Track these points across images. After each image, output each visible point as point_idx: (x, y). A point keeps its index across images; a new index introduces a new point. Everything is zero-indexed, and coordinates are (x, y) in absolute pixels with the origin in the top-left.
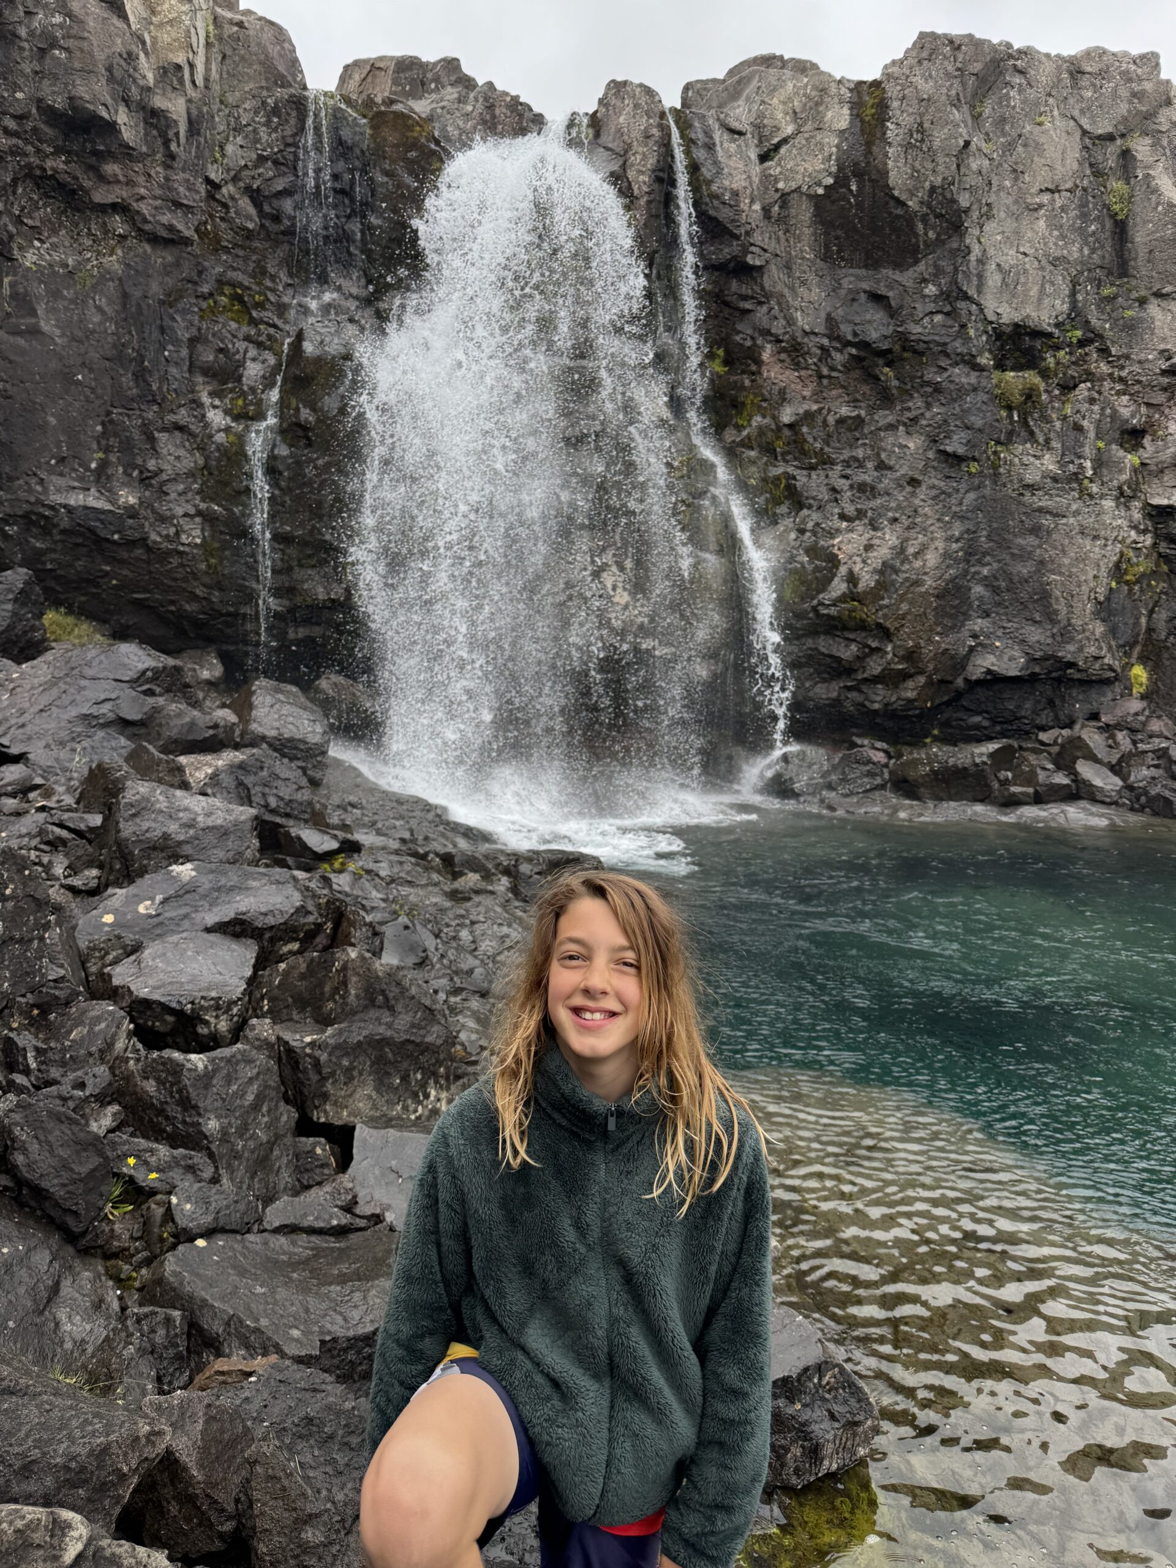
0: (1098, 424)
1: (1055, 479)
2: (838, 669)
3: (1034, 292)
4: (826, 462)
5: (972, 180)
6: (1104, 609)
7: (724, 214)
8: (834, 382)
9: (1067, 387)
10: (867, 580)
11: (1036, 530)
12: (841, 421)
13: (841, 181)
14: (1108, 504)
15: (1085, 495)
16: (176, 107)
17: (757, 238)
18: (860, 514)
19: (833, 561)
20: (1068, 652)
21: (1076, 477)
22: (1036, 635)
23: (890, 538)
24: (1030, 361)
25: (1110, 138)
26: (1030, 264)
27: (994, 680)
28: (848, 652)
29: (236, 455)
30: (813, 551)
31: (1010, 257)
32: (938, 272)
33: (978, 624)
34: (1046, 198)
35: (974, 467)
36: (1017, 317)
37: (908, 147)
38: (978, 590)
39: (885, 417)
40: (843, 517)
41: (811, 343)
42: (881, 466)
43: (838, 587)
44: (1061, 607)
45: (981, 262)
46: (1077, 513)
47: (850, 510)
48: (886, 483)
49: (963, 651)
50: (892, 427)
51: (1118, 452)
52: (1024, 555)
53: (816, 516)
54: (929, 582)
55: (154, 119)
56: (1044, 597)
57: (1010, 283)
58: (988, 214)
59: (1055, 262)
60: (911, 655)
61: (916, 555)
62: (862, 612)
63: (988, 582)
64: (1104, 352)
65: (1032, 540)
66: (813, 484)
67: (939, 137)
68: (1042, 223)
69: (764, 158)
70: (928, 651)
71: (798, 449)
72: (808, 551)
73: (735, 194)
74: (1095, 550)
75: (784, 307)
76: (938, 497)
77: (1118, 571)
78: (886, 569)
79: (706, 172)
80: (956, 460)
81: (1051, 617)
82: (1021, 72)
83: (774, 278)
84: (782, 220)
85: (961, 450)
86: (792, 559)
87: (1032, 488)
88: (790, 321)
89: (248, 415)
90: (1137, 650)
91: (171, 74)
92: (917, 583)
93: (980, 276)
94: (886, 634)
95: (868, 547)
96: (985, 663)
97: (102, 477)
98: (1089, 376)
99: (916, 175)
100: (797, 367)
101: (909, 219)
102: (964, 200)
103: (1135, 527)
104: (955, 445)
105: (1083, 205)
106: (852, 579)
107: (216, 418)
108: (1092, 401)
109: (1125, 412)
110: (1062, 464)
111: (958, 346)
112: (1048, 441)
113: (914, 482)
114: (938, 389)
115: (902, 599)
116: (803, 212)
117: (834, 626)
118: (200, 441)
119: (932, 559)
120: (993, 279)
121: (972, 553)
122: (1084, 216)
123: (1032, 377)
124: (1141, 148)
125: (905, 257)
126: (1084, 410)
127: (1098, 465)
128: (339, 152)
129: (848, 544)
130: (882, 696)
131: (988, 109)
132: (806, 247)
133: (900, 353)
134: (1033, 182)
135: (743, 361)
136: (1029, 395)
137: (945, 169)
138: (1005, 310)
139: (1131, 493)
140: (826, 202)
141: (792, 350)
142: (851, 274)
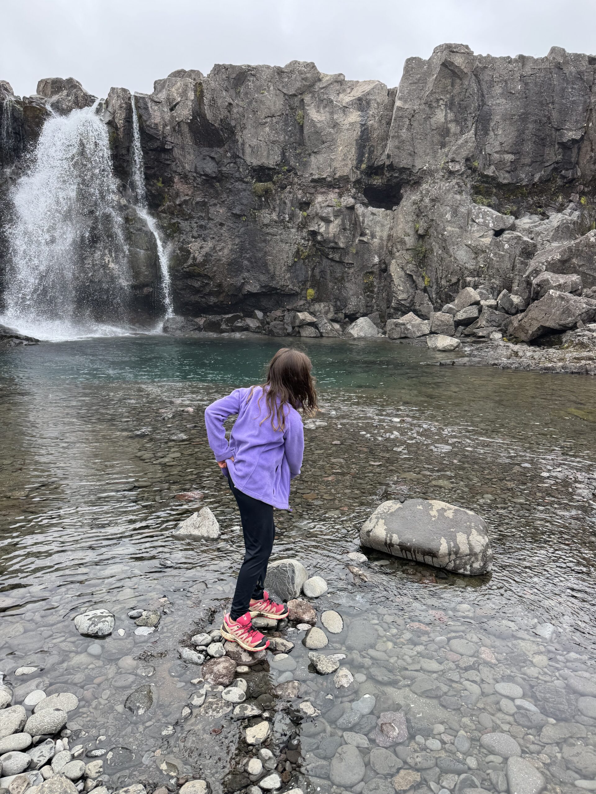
0: (292, 201)
1: (276, 222)
2: (197, 291)
3: (265, 154)
4: (191, 217)
5: (235, 116)
6: (291, 268)
7: (152, 132)
8: (199, 189)
9: (283, 188)
10: (200, 259)
11: (265, 241)
12: (197, 203)
13: (194, 118)
14: (293, 230)
15: (286, 228)
17: (169, 139)
18: (199, 236)
19: (189, 252)
20: (273, 284)
21: (283, 221)
22: (263, 278)
23: (210, 244)
24: (269, 179)
25: (295, 95)
26: (263, 145)
27: (250, 295)
28: (197, 284)
30: (181, 249)
31: (254, 142)
32: (230, 148)
33: (246, 274)
34: (268, 120)
35: (244, 219)
36: (259, 163)
37: (210, 106)
38: (246, 262)
39: (213, 201)
40: (193, 237)
41: (190, 174)
42: (210, 219)
43: (190, 261)
44: (271, 268)
45: (243, 144)
46: (281, 234)
47: (195, 234)
48: (211, 225)
49: (239, 284)
50: (215, 205)
51: (298, 211)
52: (260, 250)
53: (184, 237)
54: (224, 260)
56: (266, 265)
57: (255, 150)
58: (244, 128)
59: (274, 142)
60: (220, 285)
61: (220, 250)
62: (197, 270)
63: (249, 260)
64: (296, 174)
65: (263, 244)
66: (184, 225)
67: (219, 102)
68: (267, 129)
69: (172, 110)
70: (225, 284)
71: (182, 214)
72: (179, 249)
73: (156, 124)
74: (286, 247)
75: (181, 163)
76: (230, 229)
78: (207, 255)
79: (144, 118)
80: (237, 216)
81: (268, 271)
82: (254, 75)
83: (177, 152)
84: (180, 132)
85: (238, 213)
86: (174, 251)
87: (267, 225)
88: (184, 168)
90: (309, 284)
92: (219, 260)
93: (243, 149)
94: (209, 278)
95: (201, 248)
96: (248, 288)
98: (291, 184)
99: (214, 115)
100: (187, 184)
101: (216, 129)
102: (233, 123)
103: (304, 239)
104: (237, 211)
105: (286, 120)
106: (194, 259)
108: (290, 192)
109: (299, 196)
110: (279, 216)
111: (237, 175)
112: (274, 208)
113: (222, 225)
114: (231, 191)
115: (214, 265)
116: (185, 129)
117: (190, 275)
119: (226, 251)
120: (248, 150)
121: (242, 249)
122: (286, 125)
123: (269, 185)
124: (307, 98)
125: (220, 143)
126: (287, 196)
127: (292, 216)
128: (15, 119)
129: (194, 246)
130: (213, 300)
131: (242, 89)
132: (188, 140)
133: (221, 177)
134: (262, 114)
135: (168, 182)
136: (267, 191)
137: (224, 113)
138: (254, 161)
139: (302, 226)
140: (192, 125)
141: (185, 177)
142: (205, 151)
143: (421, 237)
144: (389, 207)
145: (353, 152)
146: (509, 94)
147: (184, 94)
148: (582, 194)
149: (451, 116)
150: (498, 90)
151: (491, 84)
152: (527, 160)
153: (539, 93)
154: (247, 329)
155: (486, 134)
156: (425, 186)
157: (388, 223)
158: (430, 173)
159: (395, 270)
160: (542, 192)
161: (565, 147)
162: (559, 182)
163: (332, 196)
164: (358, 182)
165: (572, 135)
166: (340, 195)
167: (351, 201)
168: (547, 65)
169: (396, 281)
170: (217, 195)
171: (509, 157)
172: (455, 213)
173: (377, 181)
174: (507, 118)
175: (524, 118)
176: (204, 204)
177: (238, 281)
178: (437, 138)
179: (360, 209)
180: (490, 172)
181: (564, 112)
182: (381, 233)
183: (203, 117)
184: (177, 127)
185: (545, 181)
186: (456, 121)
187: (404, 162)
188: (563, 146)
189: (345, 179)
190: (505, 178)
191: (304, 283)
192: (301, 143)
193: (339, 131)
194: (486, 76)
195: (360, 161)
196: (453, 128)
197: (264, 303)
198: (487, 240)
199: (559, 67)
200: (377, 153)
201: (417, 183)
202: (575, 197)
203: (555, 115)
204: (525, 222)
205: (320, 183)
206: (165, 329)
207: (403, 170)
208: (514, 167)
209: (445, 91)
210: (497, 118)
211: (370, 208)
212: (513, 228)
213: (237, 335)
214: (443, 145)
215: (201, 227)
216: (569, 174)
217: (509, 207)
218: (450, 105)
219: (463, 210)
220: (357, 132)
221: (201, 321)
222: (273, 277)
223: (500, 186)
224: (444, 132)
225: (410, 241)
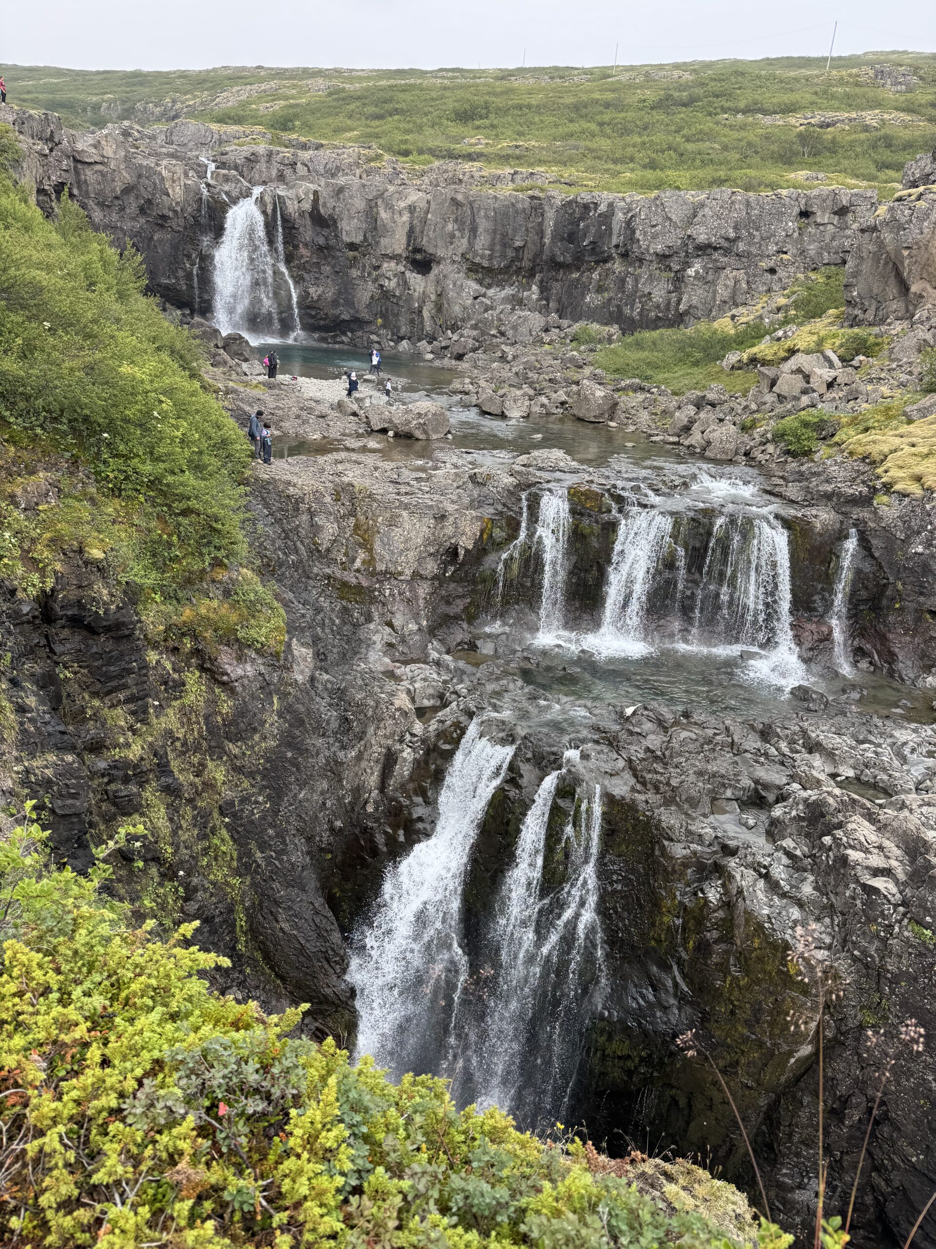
0: (369, 265)
1: (360, 277)
2: (313, 317)
3: (354, 235)
4: (310, 272)
5: (337, 213)
6: (368, 306)
7: (288, 217)
8: (314, 254)
9: (365, 256)
10: (315, 298)
11: (353, 288)
12: (314, 263)
13: (313, 210)
14: (370, 283)
15: (366, 281)
16: (178, 209)
17: (297, 221)
18: (316, 284)
19: (308, 294)
20: (358, 315)
21: (364, 277)
23: (321, 289)
24: (356, 249)
25: (372, 200)
26: (353, 230)
27: (344, 321)
28: (313, 313)
29: (191, 273)
31: (348, 228)
32: (334, 231)
33: (342, 308)
34: (356, 215)
35: (341, 274)
36: (351, 241)
37: (322, 205)
38: (342, 301)
39: (323, 262)
40: (312, 284)
41: (309, 244)
42: (321, 273)
43: (310, 299)
44: (357, 306)
45: (341, 229)
46: (363, 285)
47: (314, 283)
48: (322, 277)
49: (338, 314)
50: (324, 264)
51: (372, 271)
52: (350, 294)
53: (306, 284)
54: (330, 299)
55: (175, 212)
56: (353, 303)
57: (348, 233)
58: (342, 220)
59: (359, 228)
60: (326, 314)
61: (327, 293)
62: (316, 305)
63: (344, 299)
64: (372, 248)
65: (352, 291)
66: (306, 276)
68: (356, 220)
69: (299, 202)
70: (329, 313)
71: (305, 269)
72: (304, 291)
73: (290, 213)
74: (365, 293)
75: (304, 236)
76: (333, 280)
77: (372, 297)
78: (320, 296)
80: (337, 272)
81: (355, 307)
83: (301, 229)
84: (303, 217)
86: (301, 293)
87: (354, 279)
88: (305, 239)
89: (193, 265)
90: (378, 316)
91: (178, 203)
92: (326, 299)
93: (341, 232)
94: (320, 310)
95: (317, 291)
96: (343, 317)
97: (169, 277)
98: (369, 254)
99: (326, 212)
100: (307, 250)
101: (326, 219)
102: (336, 217)
103: (376, 289)
104: (337, 269)
105: (367, 215)
106: (312, 298)
107: (188, 265)
109: (374, 262)
110: (361, 274)
111: (337, 247)
112: (359, 268)
113: (328, 277)
114: (334, 256)
115: (324, 302)
116: (307, 215)
117: (309, 307)
118: (185, 270)
119: (330, 294)
120: (344, 233)
121: (340, 293)
122: (367, 218)
123: (356, 253)
124: (380, 202)
125: (328, 226)
126: (368, 261)
127: (369, 274)
128: (209, 207)
129: (312, 290)
130: (322, 323)
131: (341, 196)
132: (308, 222)
133: (328, 247)
134: (352, 212)
135: (296, 247)
136: (355, 258)
137: (330, 211)
138: (347, 239)
139: (375, 280)
140: (311, 214)
141: (306, 245)
142: (318, 229)
143: (439, 295)
144: (424, 274)
145: (404, 240)
146: (487, 217)
147: (306, 194)
148: (524, 277)
149: (456, 227)
150: (482, 213)
151: (479, 209)
152: (498, 254)
153: (502, 219)
154: (342, 342)
155: (475, 238)
156: (441, 266)
157: (423, 285)
158: (444, 259)
159: (426, 314)
160: (506, 273)
161: (518, 249)
162: (515, 268)
163: (393, 264)
164: (407, 257)
165: (518, 244)
166: (397, 264)
167: (403, 269)
168: (506, 203)
169: (426, 319)
170: (325, 258)
171: (487, 252)
172: (455, 284)
173: (418, 257)
174: (486, 231)
175: (495, 231)
176: (318, 263)
177: (337, 312)
178: (448, 240)
179: (408, 274)
180: (477, 260)
181: (515, 230)
182: (420, 289)
183: (318, 211)
184: (302, 214)
185: (508, 267)
186: (459, 230)
187: (431, 251)
188: (515, 249)
189: (400, 256)
190: (486, 264)
191: (376, 315)
192: (375, 229)
193: (397, 226)
194: (476, 205)
195: (408, 245)
196: (457, 234)
197: (352, 326)
198: (469, 302)
199: (513, 204)
200: (419, 240)
201: (439, 263)
202: (520, 278)
203: (510, 231)
204: (491, 292)
205: (385, 256)
206: (295, 340)
207: (431, 254)
208: (491, 258)
209: (453, 213)
210: (480, 230)
211: (414, 274)
212: (484, 296)
213: (337, 346)
214: (451, 243)
215: (317, 278)
216: (518, 264)
217: (488, 281)
218: (456, 221)
219: (459, 283)
220: (407, 229)
221: (316, 336)
222: (357, 311)
223: (483, 268)
224: (453, 236)
225: (433, 297)
